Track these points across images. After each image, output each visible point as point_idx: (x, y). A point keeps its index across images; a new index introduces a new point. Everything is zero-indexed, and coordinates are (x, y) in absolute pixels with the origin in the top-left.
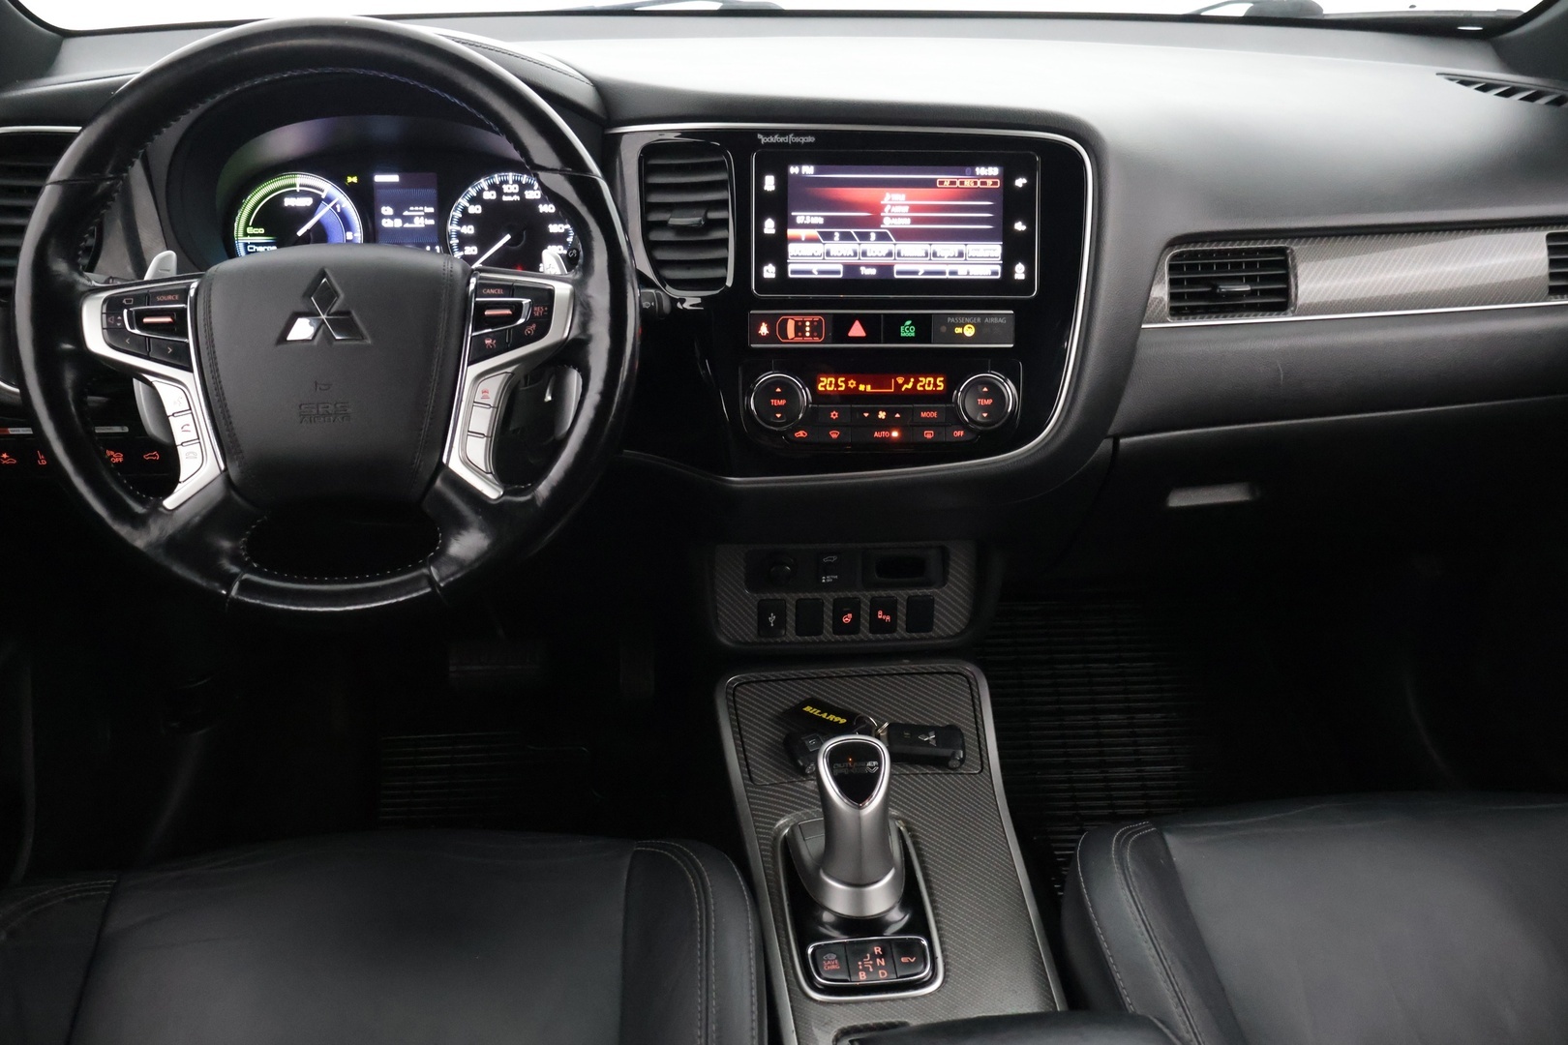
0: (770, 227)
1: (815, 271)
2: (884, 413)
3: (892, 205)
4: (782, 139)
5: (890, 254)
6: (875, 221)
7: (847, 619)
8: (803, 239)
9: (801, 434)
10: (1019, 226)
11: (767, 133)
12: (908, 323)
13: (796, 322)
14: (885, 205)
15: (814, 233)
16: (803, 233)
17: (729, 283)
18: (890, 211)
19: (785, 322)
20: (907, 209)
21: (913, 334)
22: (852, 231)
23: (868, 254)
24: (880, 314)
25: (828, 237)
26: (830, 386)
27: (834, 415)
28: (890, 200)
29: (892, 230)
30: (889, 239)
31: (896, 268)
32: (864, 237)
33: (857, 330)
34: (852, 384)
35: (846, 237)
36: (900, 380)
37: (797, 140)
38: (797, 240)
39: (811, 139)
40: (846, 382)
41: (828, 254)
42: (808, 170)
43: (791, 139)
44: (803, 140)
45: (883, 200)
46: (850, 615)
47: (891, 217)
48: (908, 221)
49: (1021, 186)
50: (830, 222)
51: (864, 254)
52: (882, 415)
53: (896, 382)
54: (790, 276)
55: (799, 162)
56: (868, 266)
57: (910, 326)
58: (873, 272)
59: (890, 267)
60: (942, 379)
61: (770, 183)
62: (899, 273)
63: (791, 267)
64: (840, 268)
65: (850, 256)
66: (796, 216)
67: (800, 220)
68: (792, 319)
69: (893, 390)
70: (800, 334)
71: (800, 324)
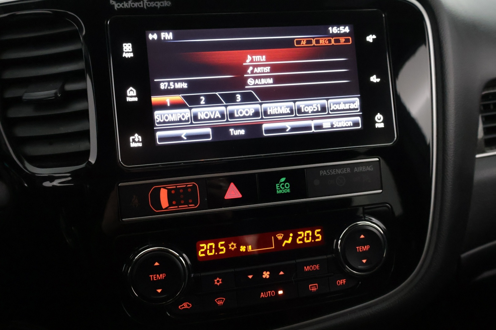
0: (132, 95)
1: (183, 136)
2: (268, 272)
3: (254, 66)
5: (256, 114)
6: (240, 83)
8: (169, 105)
9: (185, 305)
10: (374, 79)
12: (283, 180)
13: (169, 191)
14: (248, 67)
15: (178, 98)
16: (168, 99)
17: (92, 159)
18: (252, 72)
19: (157, 192)
20: (268, 69)
21: (288, 191)
22: (217, 93)
23: (236, 115)
24: (255, 174)
25: (194, 101)
26: (211, 251)
27: (218, 282)
28: (252, 61)
29: (257, 90)
30: (255, 100)
31: (265, 126)
32: (231, 99)
33: (233, 193)
34: (233, 246)
35: (212, 101)
36: (280, 237)
38: (163, 106)
40: (226, 246)
41: (195, 118)
42: (167, 36)
45: (245, 62)
47: (255, 78)
48: (271, 81)
49: (371, 41)
50: (193, 86)
51: (232, 115)
52: (266, 275)
53: (276, 239)
54: (158, 143)
55: (158, 29)
56: (237, 127)
57: (284, 182)
58: (242, 132)
59: (258, 126)
60: (319, 230)
61: (128, 51)
62: (268, 131)
63: (159, 134)
64: (209, 130)
65: (218, 119)
66: (159, 83)
67: (163, 86)
68: (164, 188)
69: (274, 248)
70: (174, 203)
71: (173, 192)
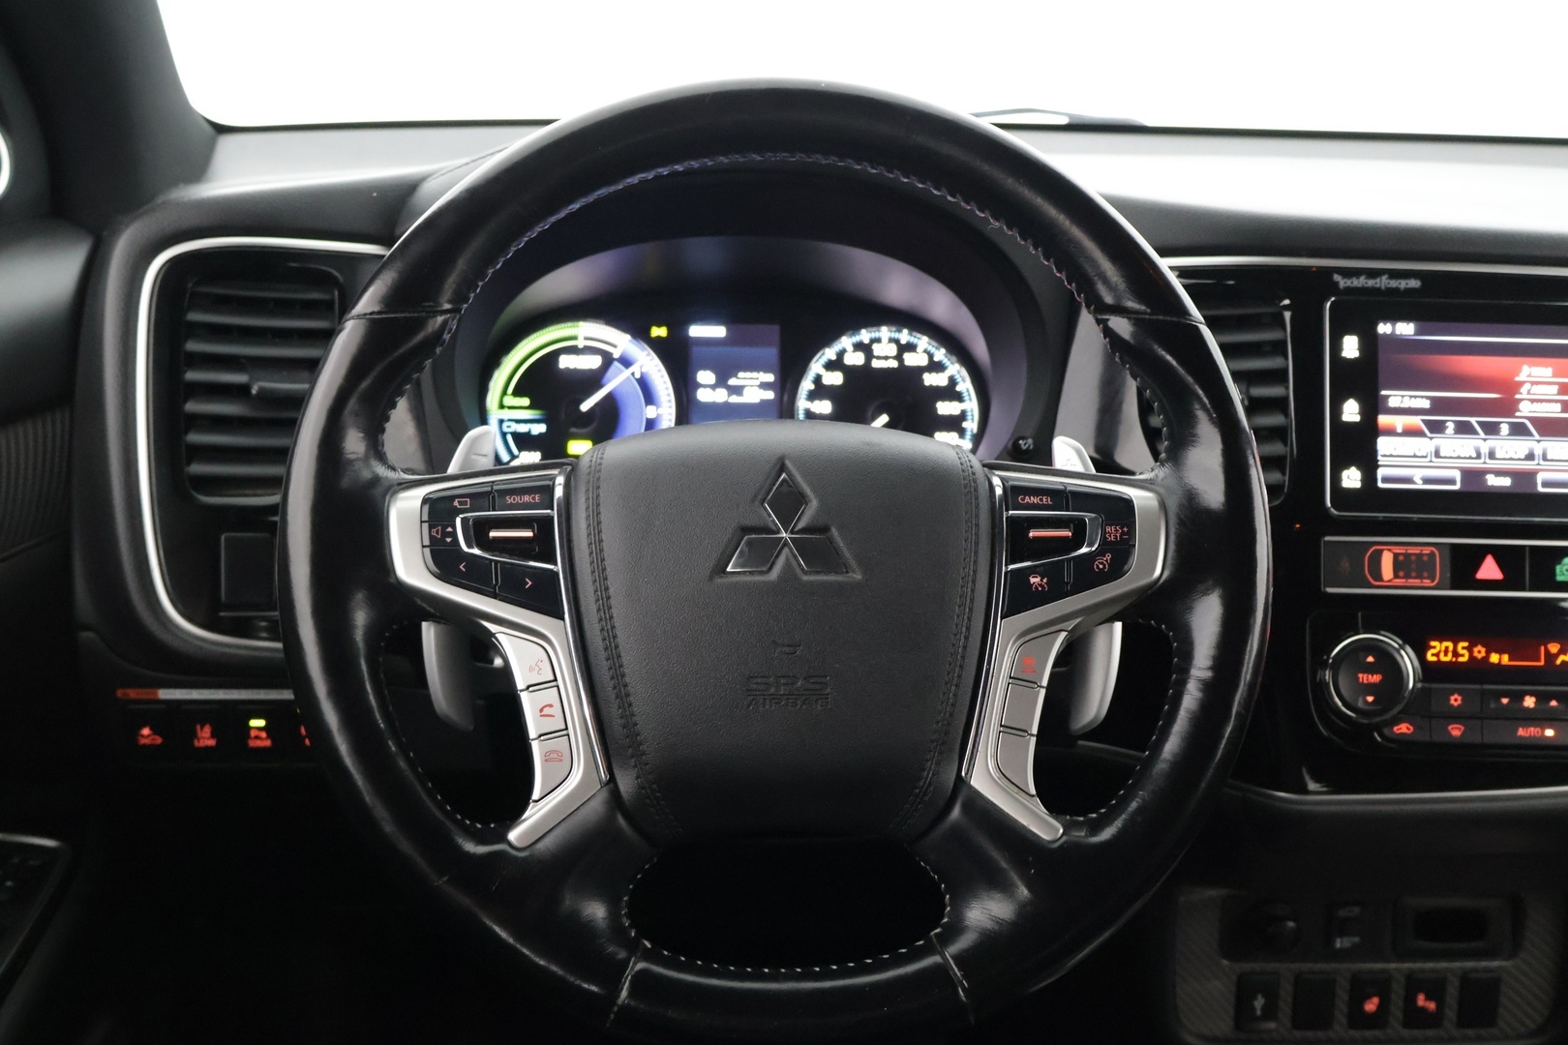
0: (1351, 411)
1: (1417, 479)
2: (1533, 699)
3: (1533, 383)
4: (1371, 283)
5: (1530, 457)
6: (1507, 406)
7: (1371, 1006)
8: (1399, 430)
9: (1403, 728)
11: (1348, 273)
13: (1396, 556)
14: (1521, 384)
15: (1416, 421)
16: (1399, 422)
18: (1529, 393)
19: (1379, 553)
20: (1555, 389)
22: (1473, 420)
23: (1497, 456)
24: (1523, 547)
25: (1437, 428)
26: (1446, 654)
27: (1455, 700)
28: (1529, 376)
29: (1534, 420)
30: (1529, 434)
31: (1540, 478)
32: (1491, 429)
33: (1489, 570)
34: (1480, 652)
35: (1464, 429)
36: (1554, 648)
37: (1394, 284)
38: (1391, 432)
39: (1414, 283)
40: (1469, 649)
41: (1437, 454)
42: (1406, 329)
43: (1384, 282)
44: (1403, 284)
45: (1518, 375)
46: (1376, 1000)
47: (1533, 401)
48: (1558, 407)
50: (1439, 406)
51: (1492, 455)
52: (1529, 702)
53: (1547, 652)
54: (1381, 485)
55: (1394, 318)
56: (1499, 473)
58: (1505, 482)
59: (1531, 475)
61: (1351, 347)
62: (1545, 484)
63: (1381, 473)
64: (1457, 475)
65: (1470, 458)
66: (1388, 397)
67: (1393, 402)
68: (1389, 550)
69: (1542, 663)
70: (1401, 574)
71: (1401, 558)
